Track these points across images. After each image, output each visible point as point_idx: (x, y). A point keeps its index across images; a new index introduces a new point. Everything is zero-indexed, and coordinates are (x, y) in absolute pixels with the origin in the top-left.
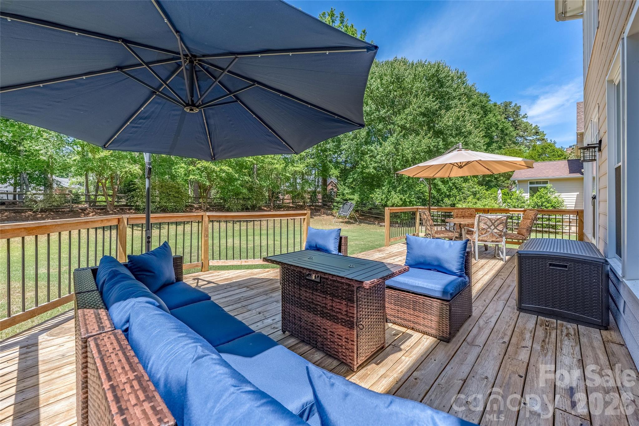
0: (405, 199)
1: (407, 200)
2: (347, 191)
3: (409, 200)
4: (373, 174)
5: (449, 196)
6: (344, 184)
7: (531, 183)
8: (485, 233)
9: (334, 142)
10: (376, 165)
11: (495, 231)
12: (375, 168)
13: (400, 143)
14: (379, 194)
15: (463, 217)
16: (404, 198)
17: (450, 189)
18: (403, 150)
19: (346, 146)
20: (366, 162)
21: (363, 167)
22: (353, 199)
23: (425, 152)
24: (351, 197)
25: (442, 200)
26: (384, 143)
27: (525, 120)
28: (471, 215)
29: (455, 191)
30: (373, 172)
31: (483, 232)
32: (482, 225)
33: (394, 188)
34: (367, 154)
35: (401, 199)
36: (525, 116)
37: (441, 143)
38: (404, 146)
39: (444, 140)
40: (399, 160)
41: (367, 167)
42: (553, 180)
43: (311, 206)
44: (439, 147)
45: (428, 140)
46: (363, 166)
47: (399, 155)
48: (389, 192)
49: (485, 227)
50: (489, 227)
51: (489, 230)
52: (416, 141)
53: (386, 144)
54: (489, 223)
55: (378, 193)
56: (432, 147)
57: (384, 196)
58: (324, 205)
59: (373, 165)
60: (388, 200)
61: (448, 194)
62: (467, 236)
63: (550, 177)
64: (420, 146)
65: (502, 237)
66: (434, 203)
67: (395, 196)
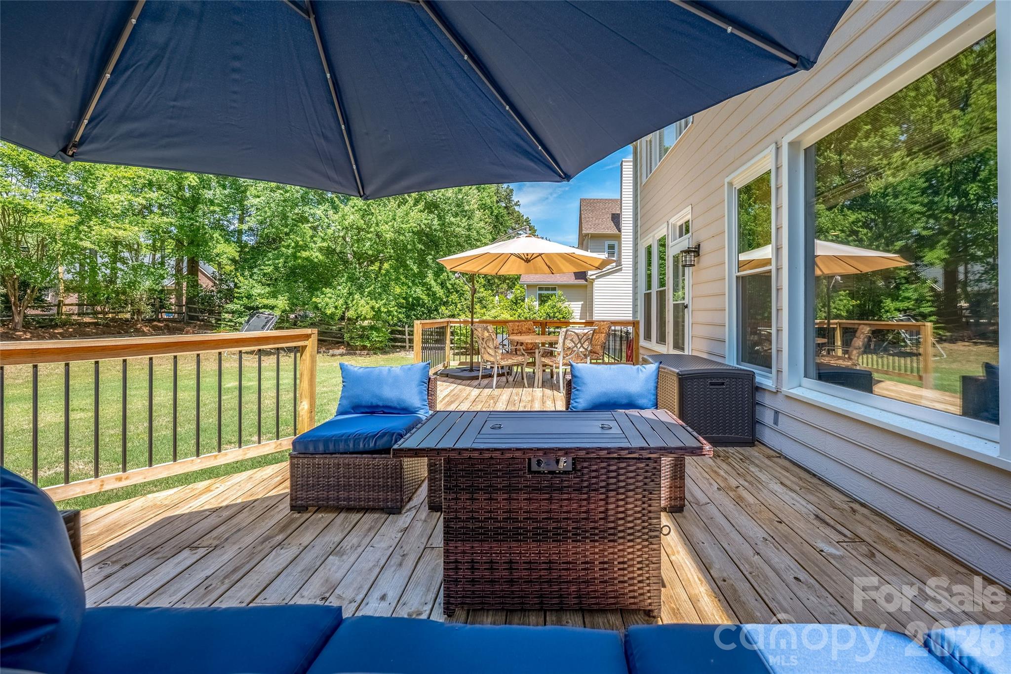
0: (379, 308)
1: (383, 309)
2: (258, 290)
3: (386, 310)
4: (316, 260)
5: (445, 304)
6: (251, 276)
7: (540, 289)
8: (571, 354)
9: (224, 187)
10: (325, 244)
11: (582, 349)
12: (321, 249)
13: (373, 211)
14: (330, 298)
15: (520, 333)
16: (377, 306)
17: (449, 292)
18: (377, 225)
19: (258, 200)
20: (303, 236)
21: (298, 247)
22: (272, 308)
23: (413, 232)
24: (271, 302)
25: (437, 310)
26: (342, 206)
27: (517, 208)
28: (529, 329)
29: (454, 297)
30: (317, 257)
31: (568, 353)
32: (569, 344)
33: (361, 288)
34: (308, 222)
35: (373, 308)
36: (517, 204)
37: (436, 222)
38: (380, 218)
39: (440, 218)
40: (370, 240)
41: (305, 247)
42: (563, 287)
43: (154, 320)
44: (434, 227)
45: (419, 214)
46: (297, 243)
47: (371, 232)
48: (350, 294)
49: (571, 345)
50: (576, 346)
51: (575, 349)
52: (400, 212)
53: (347, 209)
54: (576, 339)
55: (330, 295)
56: (423, 226)
57: (341, 301)
58: (192, 318)
59: (319, 244)
60: (347, 308)
61: (445, 300)
62: (543, 359)
63: (559, 282)
64: (407, 222)
65: (586, 358)
66: (423, 313)
67: (362, 302)
